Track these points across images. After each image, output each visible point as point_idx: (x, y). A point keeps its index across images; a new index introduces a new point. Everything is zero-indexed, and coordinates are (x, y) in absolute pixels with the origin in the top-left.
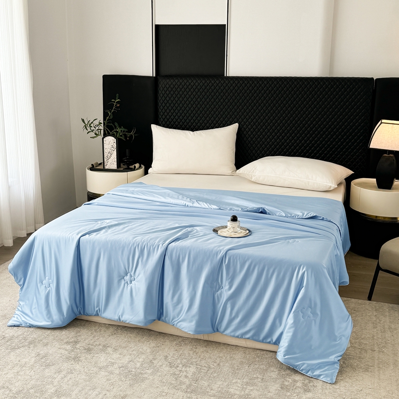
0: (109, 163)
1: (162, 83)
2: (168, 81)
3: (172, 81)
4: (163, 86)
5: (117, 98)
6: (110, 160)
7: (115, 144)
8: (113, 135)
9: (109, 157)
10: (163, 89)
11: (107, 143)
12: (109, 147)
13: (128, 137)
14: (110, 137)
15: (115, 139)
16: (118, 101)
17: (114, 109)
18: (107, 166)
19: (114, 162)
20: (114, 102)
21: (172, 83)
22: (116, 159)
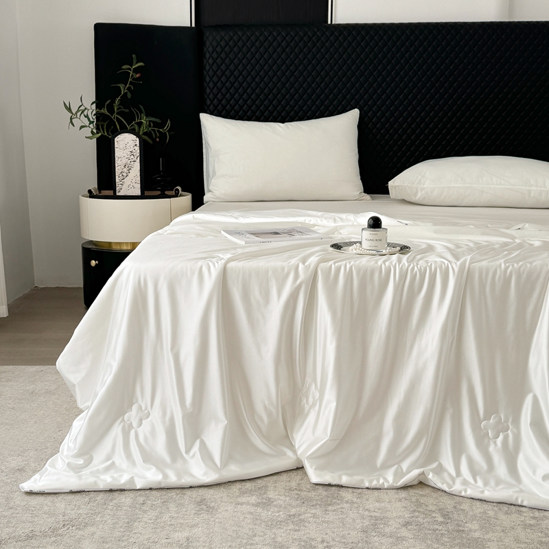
0: (124, 187)
1: (210, 39)
2: (223, 34)
3: (231, 34)
4: (215, 43)
5: (135, 61)
6: (127, 181)
7: (137, 149)
8: (132, 132)
9: (125, 174)
10: (214, 50)
11: (121, 147)
12: (125, 155)
13: (159, 138)
14: (126, 135)
15: (138, 139)
16: (138, 67)
17: (131, 83)
18: (121, 191)
19: (134, 184)
20: (130, 69)
21: (231, 38)
22: (139, 179)
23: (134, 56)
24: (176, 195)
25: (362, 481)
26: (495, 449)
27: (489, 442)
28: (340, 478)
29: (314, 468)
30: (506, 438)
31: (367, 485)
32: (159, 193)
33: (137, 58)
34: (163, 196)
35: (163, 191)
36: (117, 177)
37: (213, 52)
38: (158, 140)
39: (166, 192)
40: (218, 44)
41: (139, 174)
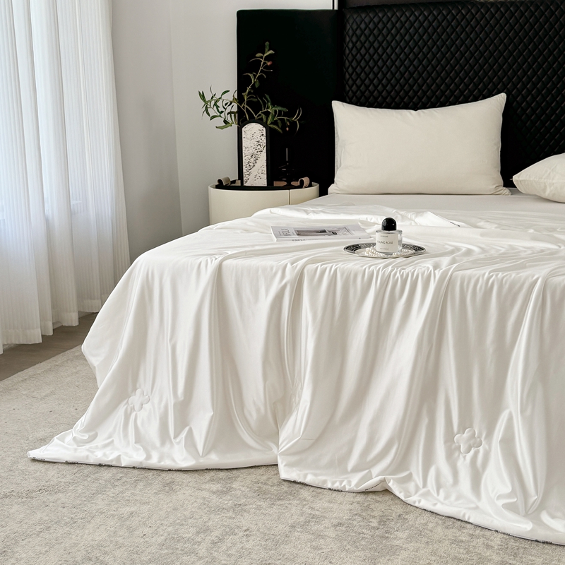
0: (251, 177)
1: (352, 21)
2: (363, 16)
3: (372, 15)
4: (355, 27)
5: (267, 49)
6: (254, 171)
7: (264, 138)
8: (260, 121)
9: (251, 164)
10: (354, 32)
11: (249, 137)
12: (252, 145)
13: (288, 127)
14: (253, 124)
15: (264, 129)
16: (270, 55)
17: (262, 71)
18: (248, 181)
19: (260, 175)
20: (262, 57)
21: (371, 20)
22: (265, 169)
23: (267, 43)
24: (301, 186)
25: (325, 482)
26: (463, 464)
27: (459, 456)
28: (305, 476)
29: (284, 464)
30: (476, 453)
31: (329, 486)
32: (285, 183)
33: (270, 46)
34: (289, 187)
35: (289, 181)
36: (244, 167)
37: (353, 35)
38: (287, 129)
39: (293, 183)
40: (358, 27)
41: (265, 164)
